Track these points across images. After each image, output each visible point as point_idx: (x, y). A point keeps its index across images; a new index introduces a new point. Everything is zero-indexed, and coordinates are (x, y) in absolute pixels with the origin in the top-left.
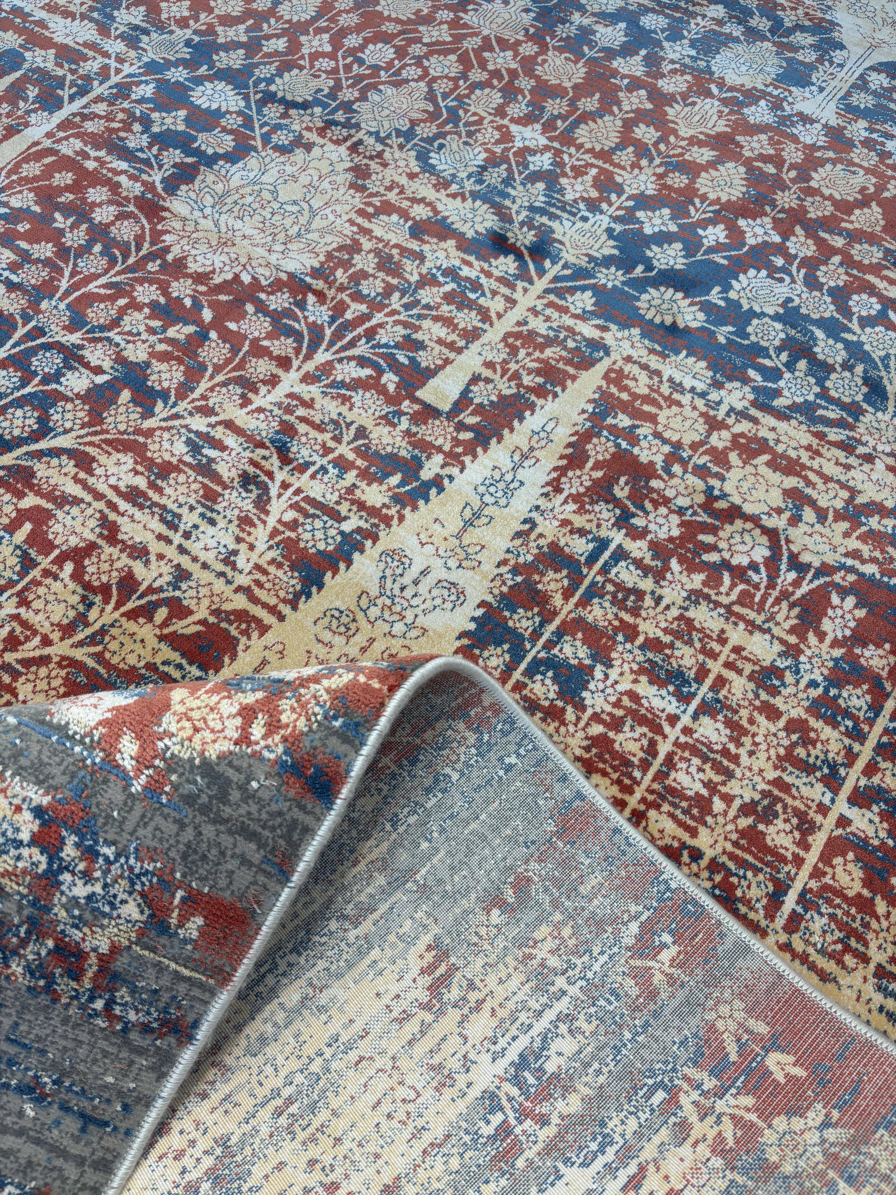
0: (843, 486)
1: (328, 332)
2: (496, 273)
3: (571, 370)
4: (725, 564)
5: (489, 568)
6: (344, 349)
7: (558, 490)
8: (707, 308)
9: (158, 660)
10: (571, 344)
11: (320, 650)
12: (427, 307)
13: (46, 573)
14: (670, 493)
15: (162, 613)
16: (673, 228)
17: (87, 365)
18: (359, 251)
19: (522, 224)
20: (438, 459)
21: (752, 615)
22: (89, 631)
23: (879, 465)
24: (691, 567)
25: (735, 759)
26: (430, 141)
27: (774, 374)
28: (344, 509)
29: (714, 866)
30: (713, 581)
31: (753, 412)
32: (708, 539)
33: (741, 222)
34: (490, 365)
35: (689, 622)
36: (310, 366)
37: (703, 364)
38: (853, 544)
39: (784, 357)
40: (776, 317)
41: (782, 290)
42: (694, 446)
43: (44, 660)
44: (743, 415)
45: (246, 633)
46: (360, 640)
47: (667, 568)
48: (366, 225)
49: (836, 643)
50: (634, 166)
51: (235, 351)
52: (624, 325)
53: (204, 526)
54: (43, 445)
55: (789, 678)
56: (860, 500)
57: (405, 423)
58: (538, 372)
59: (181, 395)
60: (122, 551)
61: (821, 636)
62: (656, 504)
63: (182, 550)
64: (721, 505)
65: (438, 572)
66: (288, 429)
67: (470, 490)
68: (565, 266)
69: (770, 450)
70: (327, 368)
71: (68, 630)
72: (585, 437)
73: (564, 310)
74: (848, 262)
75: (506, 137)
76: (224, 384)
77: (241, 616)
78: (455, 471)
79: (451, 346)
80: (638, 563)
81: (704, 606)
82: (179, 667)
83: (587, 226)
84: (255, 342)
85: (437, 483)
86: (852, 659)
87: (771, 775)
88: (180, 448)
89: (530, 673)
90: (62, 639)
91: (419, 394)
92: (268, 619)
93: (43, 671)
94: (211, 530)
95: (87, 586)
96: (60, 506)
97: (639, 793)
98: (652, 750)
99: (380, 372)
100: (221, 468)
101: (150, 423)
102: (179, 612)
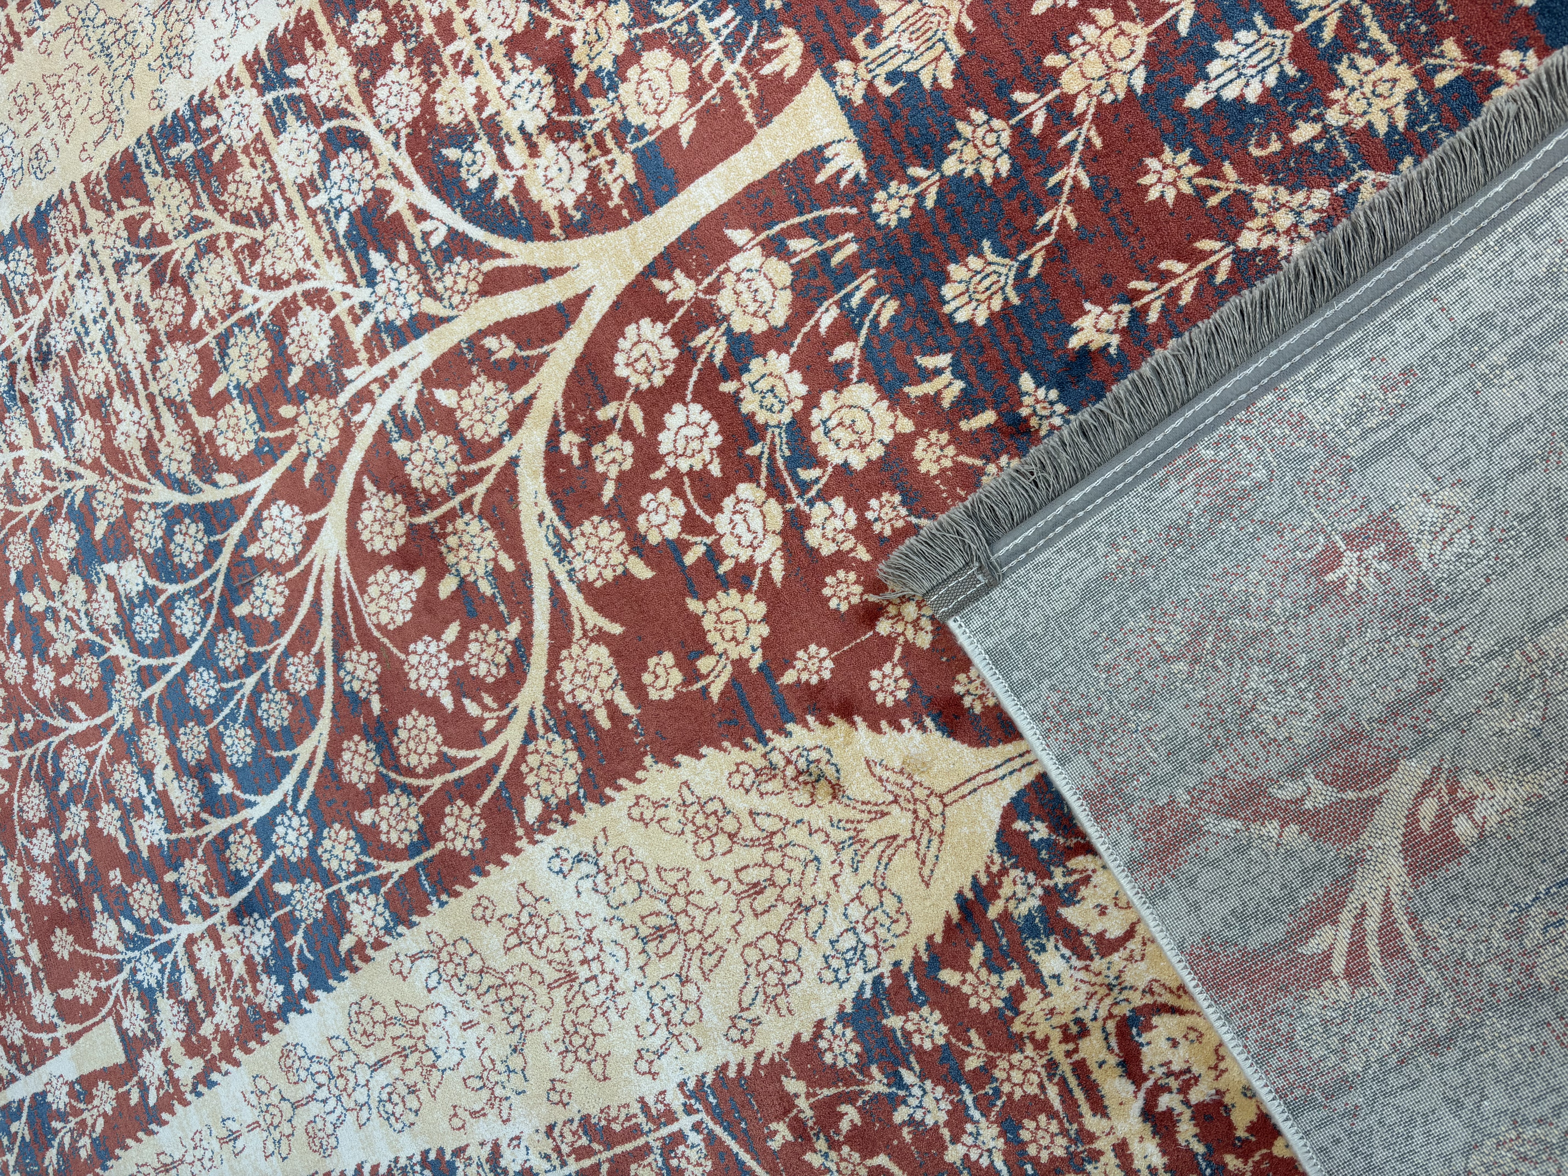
9: (159, 178)
11: (60, 140)
13: (212, 322)
15: (144, 230)
17: (117, 599)
22: (197, 236)
43: (238, 218)
45: (98, 182)
46: (34, 139)
53: (89, 318)
54: (178, 498)
59: (59, 502)
60: (151, 319)
63: (111, 295)
71: (211, 245)
76: (25, 499)
77: (96, 202)
82: (148, 166)
88: (79, 429)
90: (218, 236)
92: (80, 188)
93: (239, 205)
94: (86, 311)
95: (187, 290)
96: (183, 405)
100: (58, 386)
101: (91, 478)
102: (132, 224)
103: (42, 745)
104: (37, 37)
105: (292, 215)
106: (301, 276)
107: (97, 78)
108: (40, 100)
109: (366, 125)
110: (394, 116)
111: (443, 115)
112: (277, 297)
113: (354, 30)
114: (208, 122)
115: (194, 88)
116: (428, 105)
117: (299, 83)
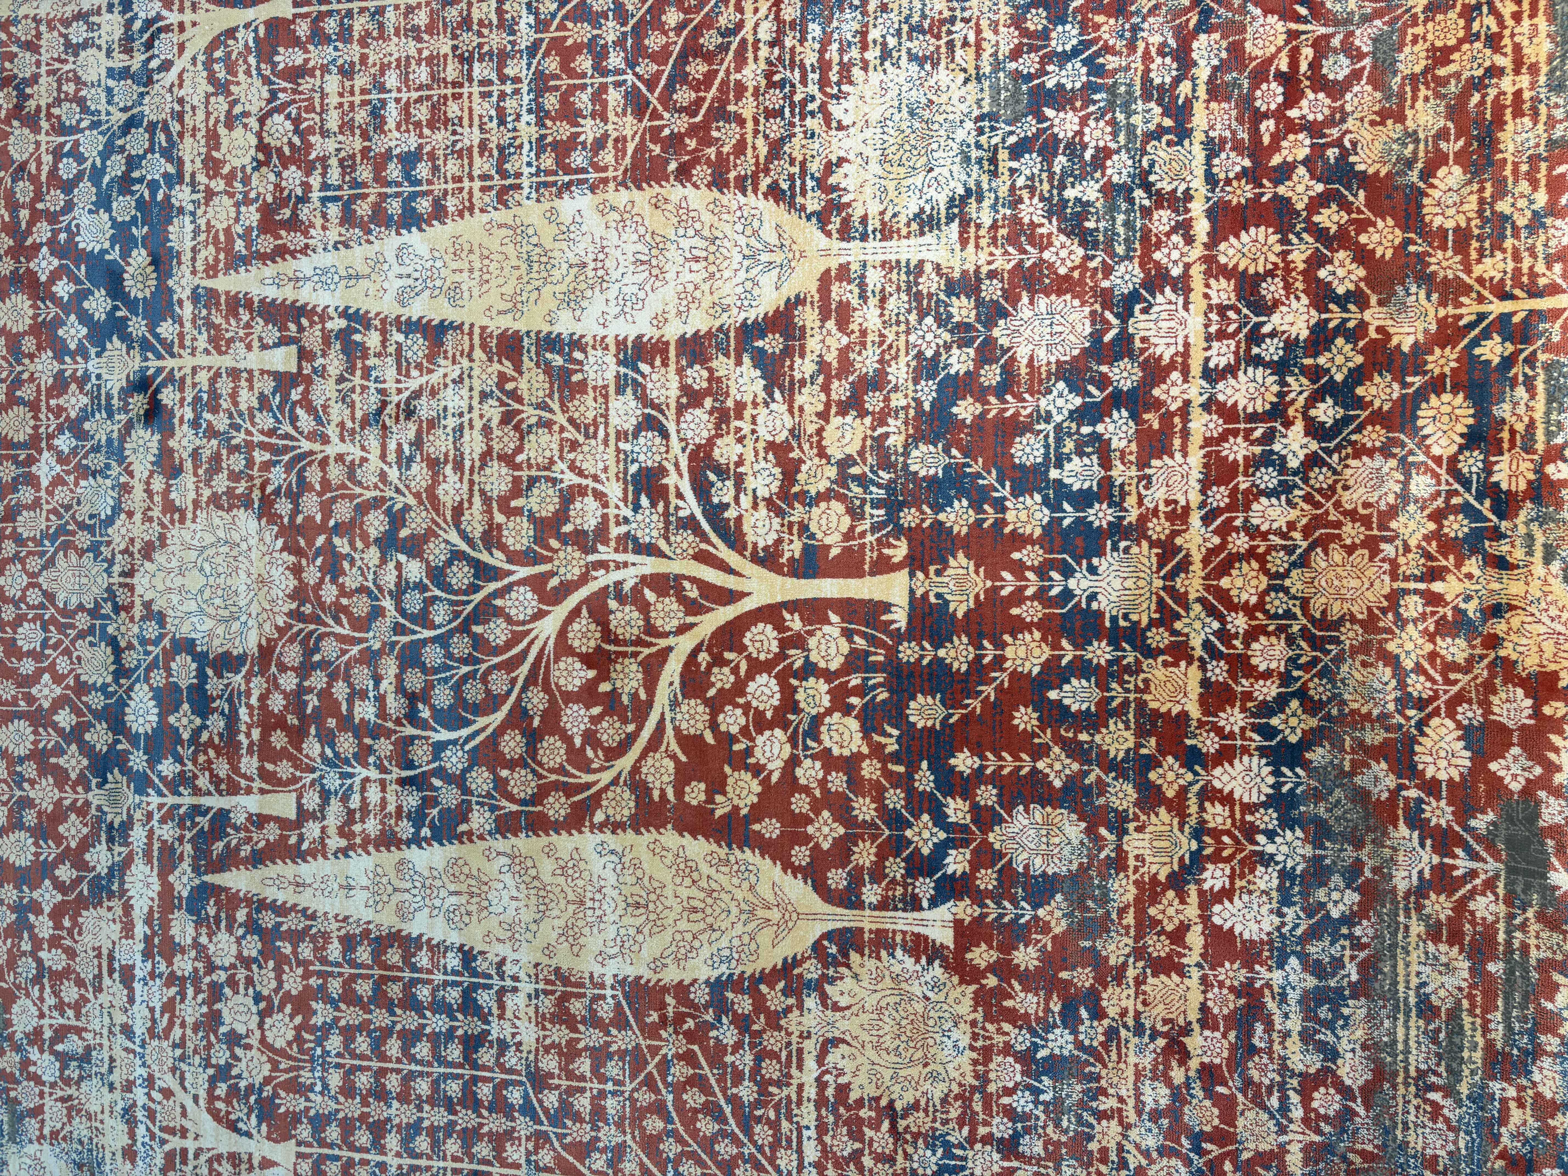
0: (207, 102)
1: (286, 458)
2: (178, 396)
3: (223, 299)
4: (296, 131)
5: (377, 246)
6: (293, 438)
7: (307, 246)
8: (126, 254)
9: (532, 364)
10: (204, 312)
11: (476, 293)
12: (231, 416)
13: (530, 467)
14: (271, 187)
15: (509, 386)
16: (73, 317)
17: (399, 577)
18: (215, 494)
19: (127, 412)
20: (329, 325)
21: (317, 101)
22: (543, 413)
23: (182, 93)
24: (309, 146)
25: (398, 60)
26: (91, 529)
27: (153, 186)
28: (391, 349)
29: (454, 37)
30: (310, 130)
31: (187, 179)
32: (287, 150)
33: (43, 278)
34: (249, 347)
35: (341, 127)
36: (317, 447)
37: (171, 229)
38: (241, 77)
39: (136, 187)
40: (109, 210)
41: (85, 220)
42: (231, 195)
43: (571, 421)
44: (193, 184)
45: (491, 336)
46: (457, 277)
47: (318, 158)
48: (191, 508)
49: (307, 51)
50: (32, 379)
51: (334, 500)
52: (171, 291)
53: (451, 411)
54: (464, 547)
55: (340, 62)
56: (211, 89)
57: (320, 361)
58: (236, 315)
59: (383, 500)
60: (492, 439)
61: (306, 61)
62: (282, 190)
63: (471, 409)
64: (261, 156)
65: (397, 269)
66: (365, 423)
67: (338, 293)
68: (146, 359)
69: (208, 154)
70: (312, 436)
71: (548, 425)
72: (264, 258)
73: (181, 336)
74: (38, 197)
75: (58, 481)
76: (360, 484)
77: (484, 346)
78: (331, 310)
79: (250, 380)
80: (324, 175)
81: (328, 126)
82: (529, 351)
83: (103, 371)
84: (320, 494)
85: (344, 314)
86: (310, 39)
87: (395, 40)
88: (415, 468)
89: (419, 183)
90: (555, 423)
91: (294, 370)
92: (477, 331)
93: (576, 415)
94: (450, 405)
95: (522, 439)
96: (490, 499)
97: (443, 92)
98: (419, 100)
99: (295, 404)
100: (412, 435)
101: (411, 501)
102: (503, 378)
103: (312, 627)
104: (485, 218)
105: (606, 442)
106: (595, 478)
107: (517, 273)
108: (472, 257)
109: (671, 427)
110: (690, 434)
111: (716, 453)
112: (577, 480)
113: (689, 372)
114: (578, 355)
115: (579, 329)
116: (711, 442)
117: (644, 376)
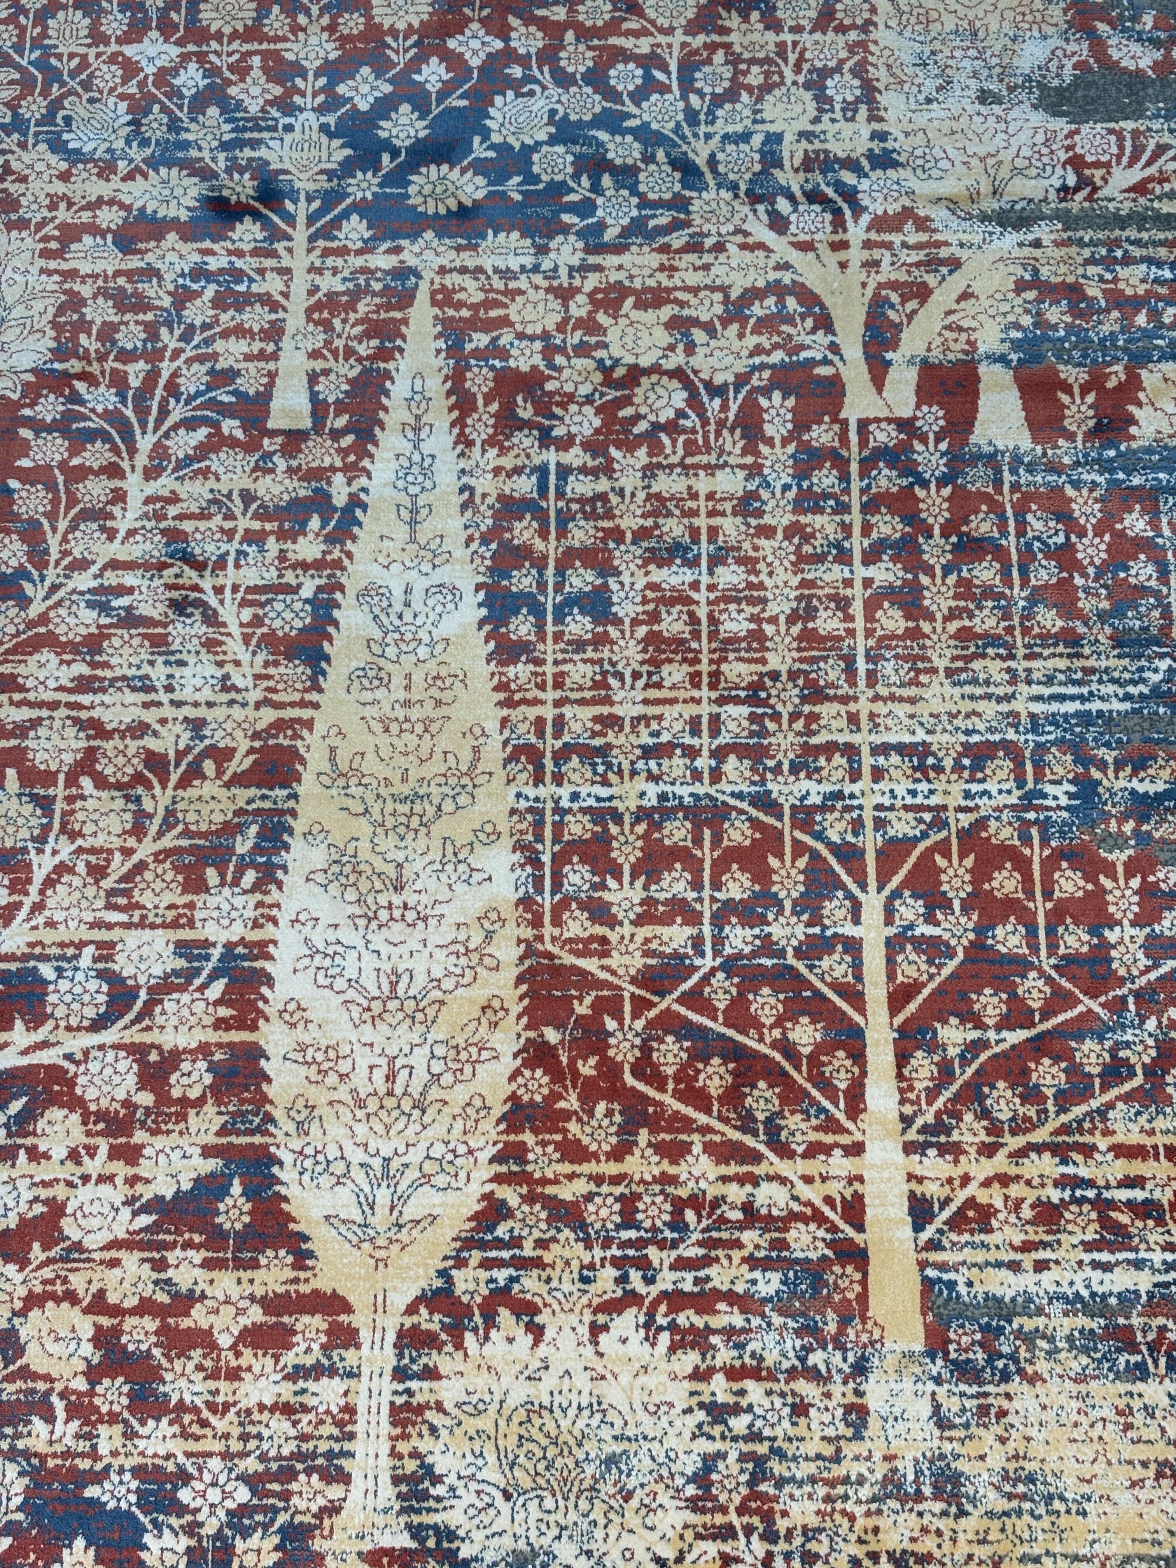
0: (713, 289)
1: (129, 413)
2: (246, 247)
3: (398, 315)
4: (657, 427)
5: (460, 553)
6: (159, 422)
7: (470, 444)
8: (480, 167)
9: (241, 804)
10: (377, 286)
11: (370, 712)
12: (205, 327)
13: (70, 800)
14: (569, 388)
15: (209, 767)
16: (387, 88)
18: (83, 302)
19: (229, 171)
20: (339, 479)
21: (704, 459)
22: (157, 821)
23: (732, 249)
24: (630, 447)
25: (761, 586)
26: (48, 119)
27: (586, 208)
28: (290, 577)
29: (793, 675)
30: (656, 448)
31: (592, 260)
32: (627, 412)
33: (452, 44)
34: (315, 355)
35: (658, 496)
36: (141, 460)
37: (515, 235)
38: (752, 341)
39: (585, 181)
40: (553, 140)
41: (539, 105)
42: (561, 327)
43: (141, 867)
44: (584, 269)
45: (296, 736)
46: (398, 681)
47: (610, 460)
48: (64, 266)
49: (785, 442)
50: (296, 29)
51: (51, 487)
52: (415, 236)
53: (177, 672)
55: (765, 494)
56: (734, 294)
57: (281, 464)
58: (367, 335)
59: (42, 565)
60: (123, 738)
61: (770, 442)
62: (563, 406)
63: (177, 704)
64: (620, 372)
65: (420, 585)
66: (173, 536)
67: (389, 491)
68: (310, 199)
69: (631, 291)
70: (160, 452)
71: (138, 830)
72: (457, 377)
73: (343, 252)
74: (584, 33)
75: (130, 69)
76: (73, 528)
77: (279, 725)
78: (363, 481)
79: (261, 356)
80: (584, 470)
81: (661, 476)
82: (264, 797)
83: (297, 135)
84: (63, 465)
85: (355, 502)
86: (805, 447)
87: (795, 581)
88: (89, 616)
89: (559, 619)
90: (140, 841)
91: (270, 425)
92: (306, 714)
93: (148, 875)
94: (187, 671)
95: (119, 786)
96: (24, 736)
97: (704, 658)
98: (693, 619)
99: (217, 425)
100: (145, 610)
101: (34, 611)
102: (222, 755)
104: (492, 726)
105: (97, 925)
106: (38, 907)
107: (396, 778)
108: (429, 705)
109: (109, 1036)
110: (94, 1067)
111: (56, 1113)
112: (39, 877)
113: (202, 1065)
114: (249, 878)
115: (293, 880)
116: (76, 1103)
117: (202, 988)
